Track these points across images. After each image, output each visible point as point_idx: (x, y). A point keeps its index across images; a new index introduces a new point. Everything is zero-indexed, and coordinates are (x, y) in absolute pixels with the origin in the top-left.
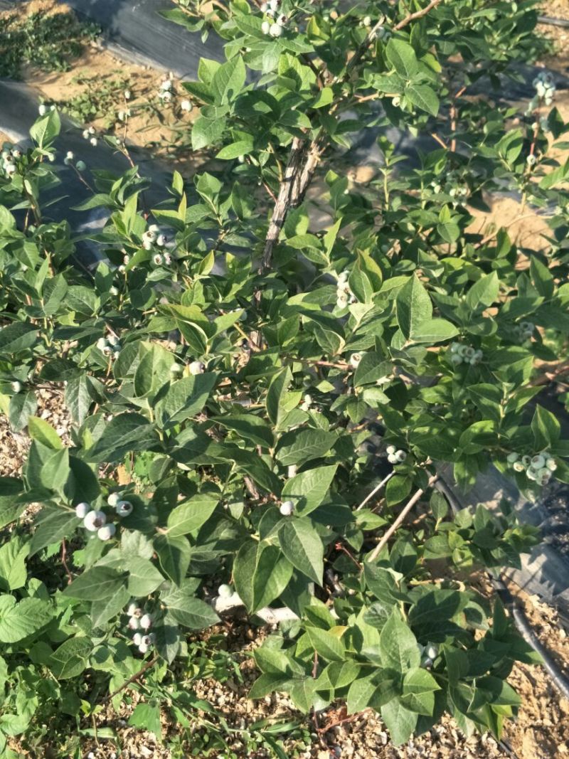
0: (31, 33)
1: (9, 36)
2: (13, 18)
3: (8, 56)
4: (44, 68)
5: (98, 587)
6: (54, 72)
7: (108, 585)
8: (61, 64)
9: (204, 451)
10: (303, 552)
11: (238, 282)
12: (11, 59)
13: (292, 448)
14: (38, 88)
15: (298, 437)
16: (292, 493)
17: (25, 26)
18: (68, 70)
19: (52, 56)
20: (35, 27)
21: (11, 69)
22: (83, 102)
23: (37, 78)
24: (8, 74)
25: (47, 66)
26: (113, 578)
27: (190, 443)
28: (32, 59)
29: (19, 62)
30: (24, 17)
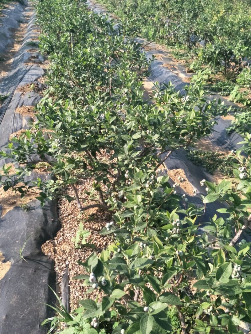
0: (225, 161)
1: (217, 159)
2: (222, 154)
3: (213, 166)
4: (223, 174)
5: (89, 305)
6: (226, 176)
7: (92, 307)
8: (230, 174)
9: (139, 283)
10: (146, 328)
11: (202, 252)
12: (214, 167)
13: (165, 298)
14: (217, 179)
15: (169, 295)
16: (152, 307)
17: (225, 158)
18: (231, 177)
19: (228, 171)
20: (228, 160)
21: (211, 170)
22: (230, 190)
23: (219, 176)
24: (209, 171)
25: (224, 173)
26: (94, 306)
27: (137, 279)
28: (220, 169)
29: (216, 168)
30: (226, 155)
